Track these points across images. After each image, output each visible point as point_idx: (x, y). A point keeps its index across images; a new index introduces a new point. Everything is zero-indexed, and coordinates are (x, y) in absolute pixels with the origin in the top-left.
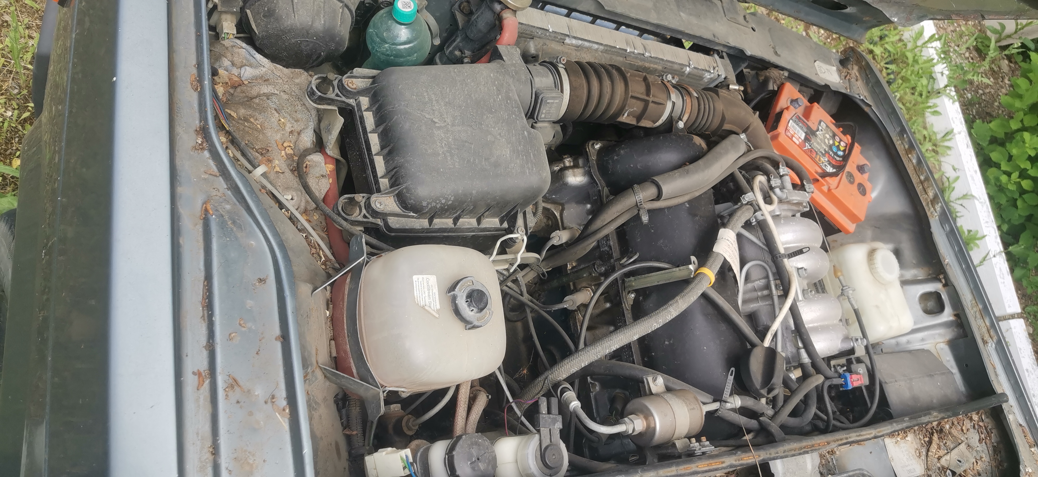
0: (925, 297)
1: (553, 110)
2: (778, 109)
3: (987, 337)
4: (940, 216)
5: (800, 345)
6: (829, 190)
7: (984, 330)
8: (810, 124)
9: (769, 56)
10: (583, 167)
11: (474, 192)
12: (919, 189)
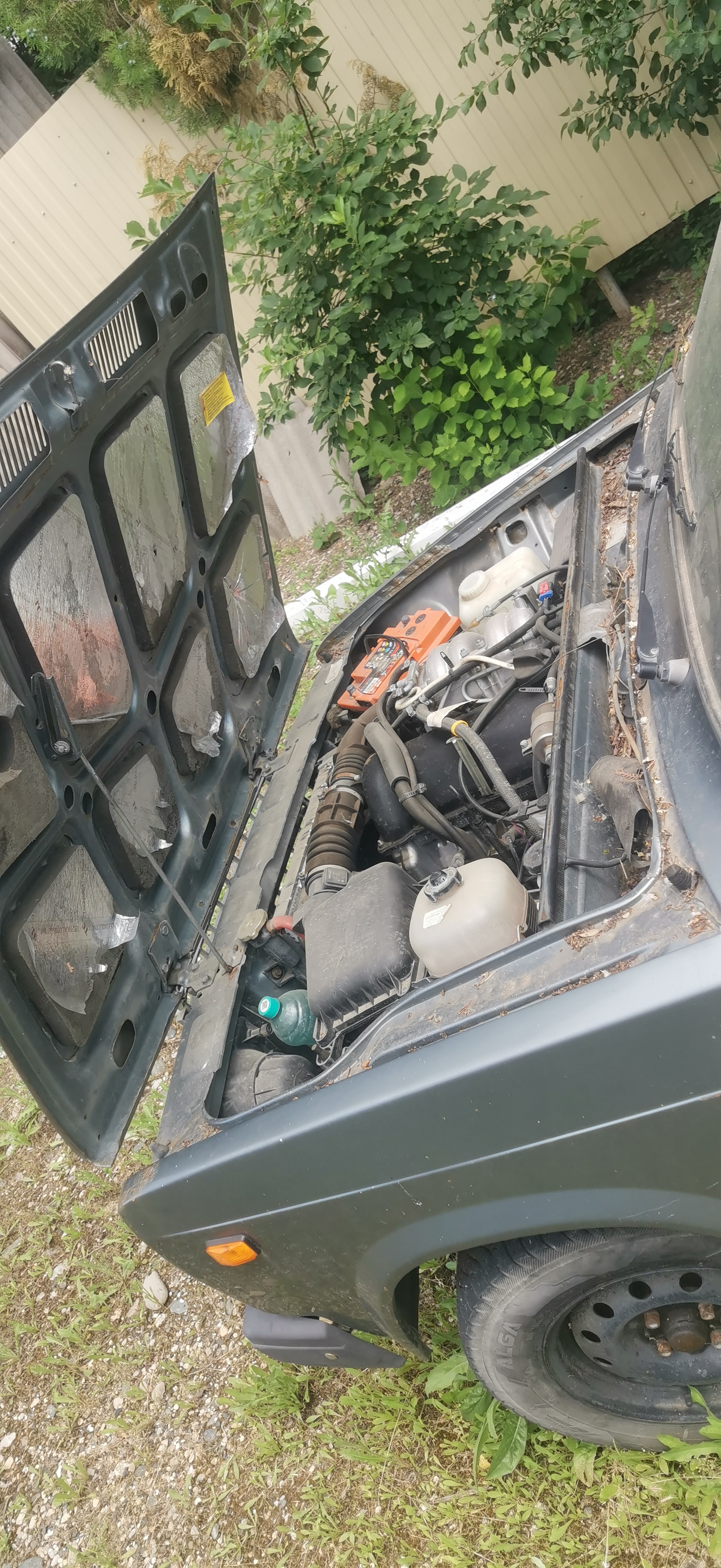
0: (513, 539)
1: (338, 874)
2: (358, 705)
3: (542, 477)
4: (446, 544)
5: (520, 640)
6: (420, 647)
7: (537, 479)
8: (366, 676)
9: (318, 723)
10: (400, 852)
11: (392, 916)
12: (426, 567)
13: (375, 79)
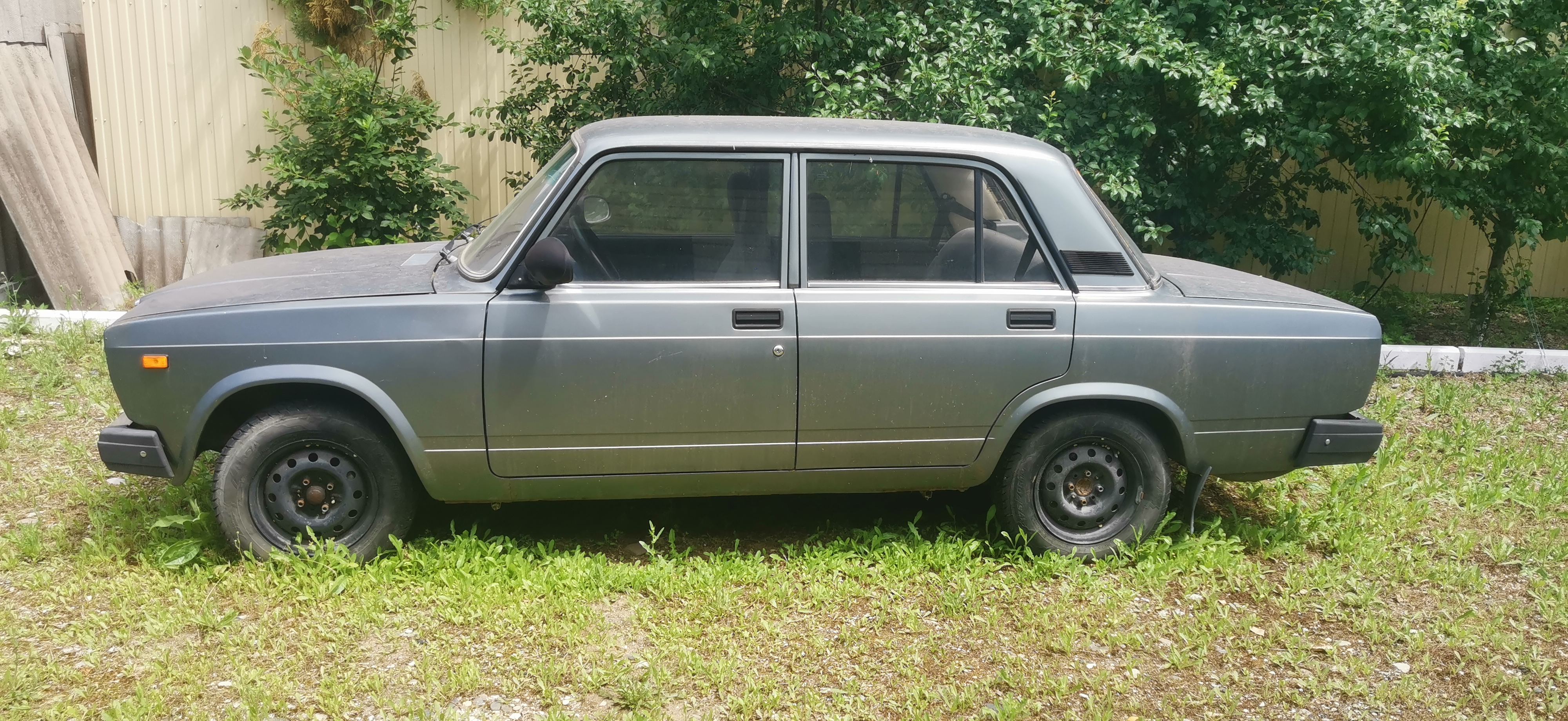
13: (421, 88)
